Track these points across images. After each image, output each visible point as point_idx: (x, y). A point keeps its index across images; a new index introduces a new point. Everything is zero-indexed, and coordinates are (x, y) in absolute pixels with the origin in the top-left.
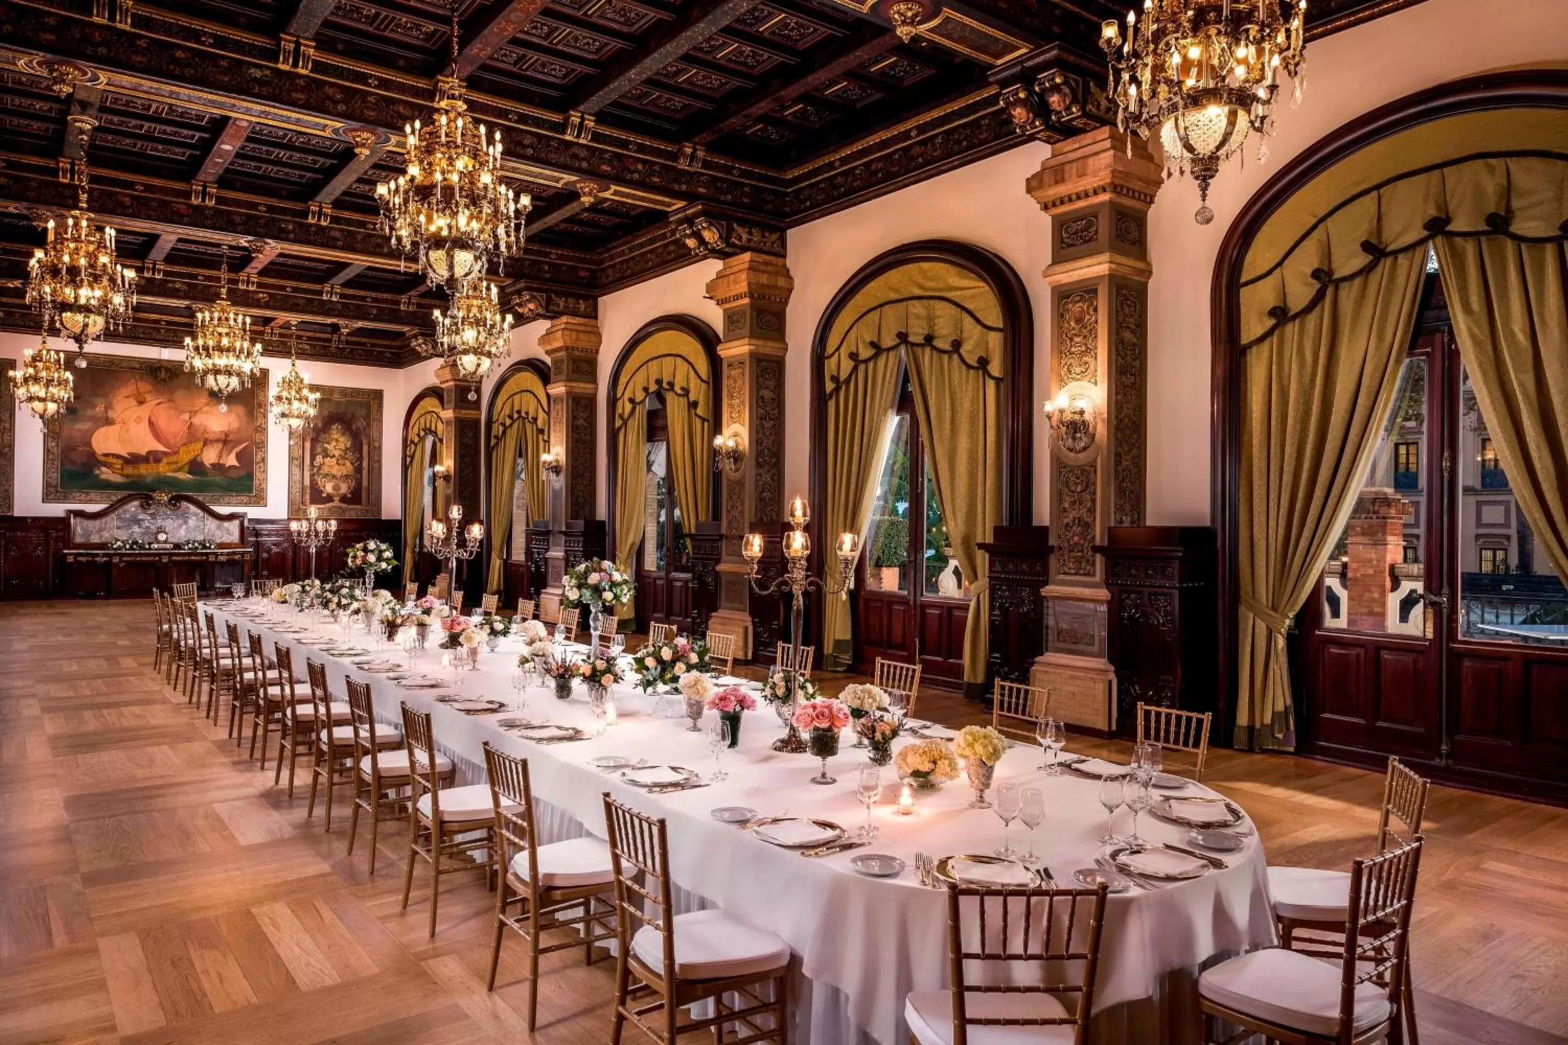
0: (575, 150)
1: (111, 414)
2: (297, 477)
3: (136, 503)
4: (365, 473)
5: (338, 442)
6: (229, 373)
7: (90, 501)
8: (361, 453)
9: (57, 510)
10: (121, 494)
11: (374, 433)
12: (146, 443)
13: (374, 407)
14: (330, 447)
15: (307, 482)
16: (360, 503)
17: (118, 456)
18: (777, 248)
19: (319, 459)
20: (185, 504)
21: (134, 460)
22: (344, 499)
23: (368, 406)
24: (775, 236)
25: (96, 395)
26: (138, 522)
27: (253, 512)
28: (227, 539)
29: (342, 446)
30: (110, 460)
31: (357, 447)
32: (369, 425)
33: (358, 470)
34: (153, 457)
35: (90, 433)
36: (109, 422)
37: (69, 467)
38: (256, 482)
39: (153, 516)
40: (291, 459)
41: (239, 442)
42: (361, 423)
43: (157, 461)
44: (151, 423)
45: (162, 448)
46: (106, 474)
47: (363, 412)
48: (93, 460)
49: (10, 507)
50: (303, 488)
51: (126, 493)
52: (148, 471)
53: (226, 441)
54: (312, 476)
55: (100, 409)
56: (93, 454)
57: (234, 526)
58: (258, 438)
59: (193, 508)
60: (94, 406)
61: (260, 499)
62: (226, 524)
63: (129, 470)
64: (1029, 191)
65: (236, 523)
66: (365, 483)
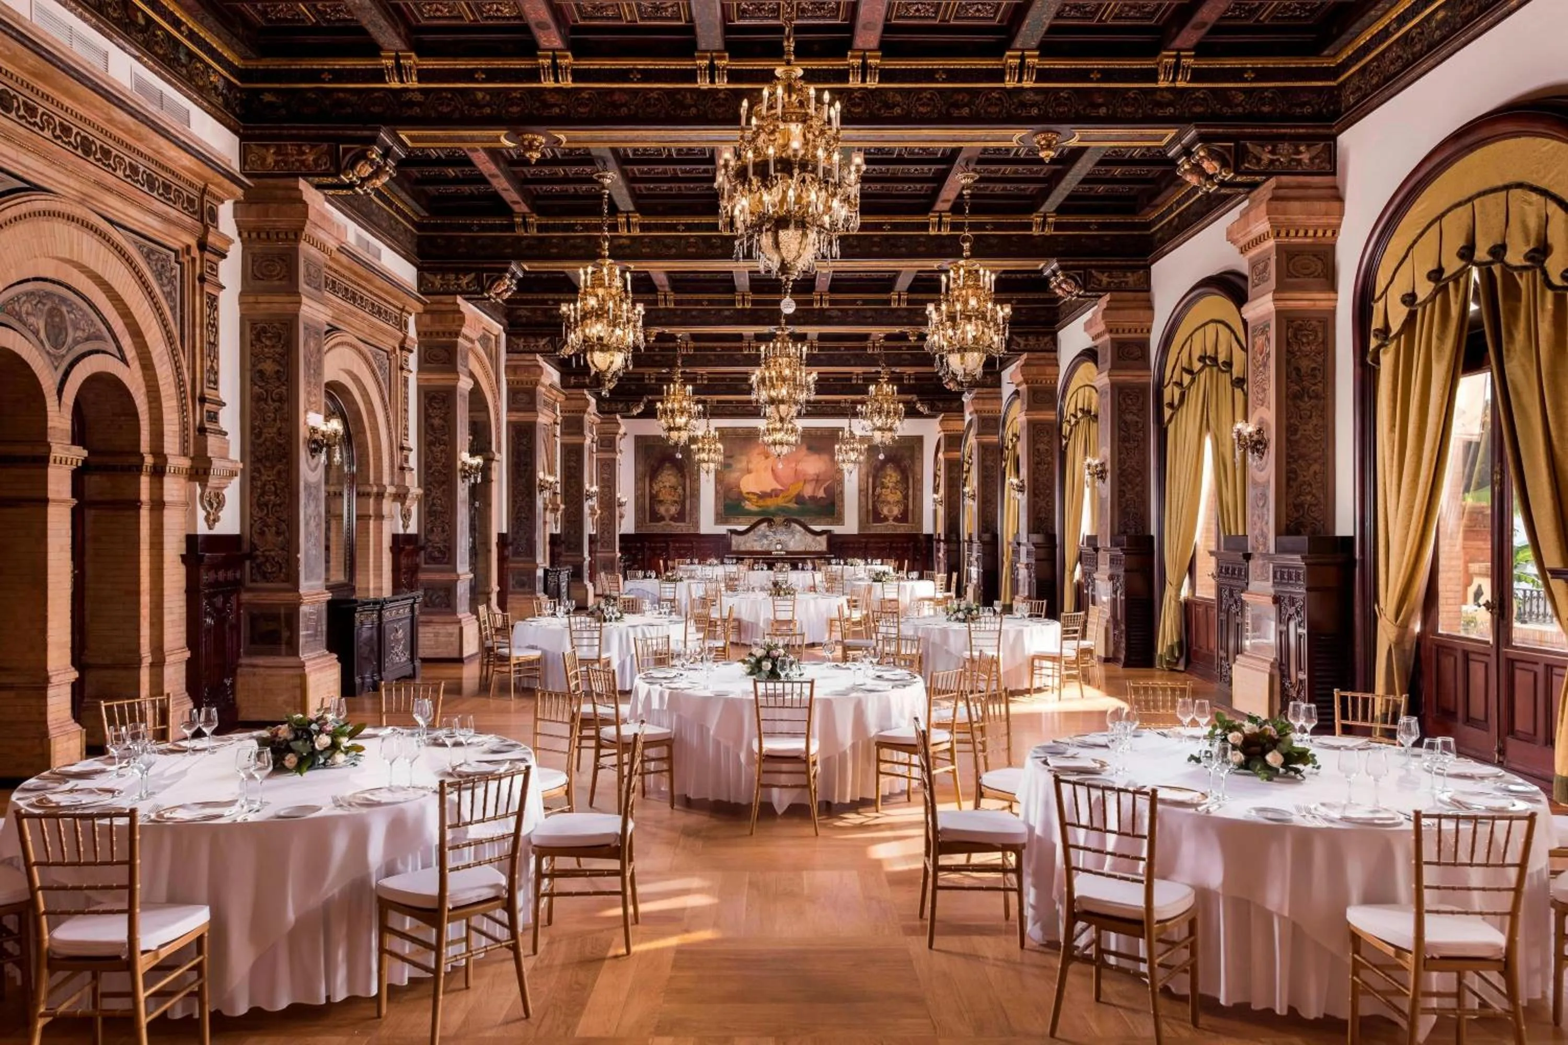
0: (900, 313)
1: (751, 466)
2: (864, 504)
3: (765, 524)
4: (911, 499)
5: (891, 477)
6: (781, 444)
7: (739, 524)
8: (907, 483)
9: (722, 529)
10: (755, 519)
11: (917, 469)
12: (769, 484)
13: (917, 449)
14: (886, 481)
15: (870, 507)
16: (907, 521)
17: (754, 494)
18: (1049, 346)
19: (878, 490)
20: (794, 525)
21: (763, 496)
22: (896, 519)
23: (912, 448)
24: (1047, 339)
25: (742, 454)
26: (766, 537)
27: (837, 530)
28: (818, 549)
29: (894, 479)
30: (751, 496)
31: (905, 479)
32: (913, 463)
33: (906, 497)
34: (774, 494)
35: (739, 479)
36: (749, 471)
37: (728, 501)
38: (837, 508)
39: (775, 533)
40: (860, 491)
41: (826, 481)
42: (907, 462)
43: (777, 496)
44: (773, 470)
45: (779, 487)
46: (748, 506)
47: (907, 454)
48: (741, 497)
49: (698, 528)
50: (868, 511)
51: (759, 518)
52: (771, 503)
53: (818, 480)
54: (874, 502)
55: (743, 465)
56: (741, 493)
57: (823, 540)
58: (838, 477)
59: (798, 527)
60: (740, 461)
61: (840, 520)
62: (818, 538)
63: (761, 503)
64: (1085, 330)
65: (825, 537)
66: (911, 507)
